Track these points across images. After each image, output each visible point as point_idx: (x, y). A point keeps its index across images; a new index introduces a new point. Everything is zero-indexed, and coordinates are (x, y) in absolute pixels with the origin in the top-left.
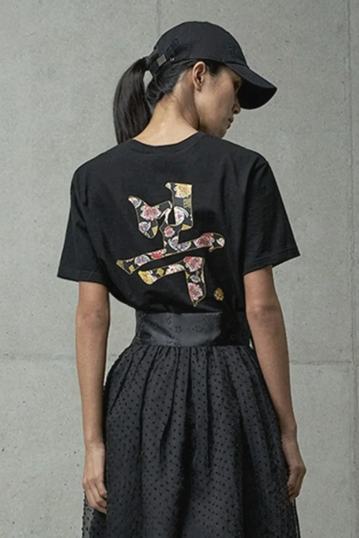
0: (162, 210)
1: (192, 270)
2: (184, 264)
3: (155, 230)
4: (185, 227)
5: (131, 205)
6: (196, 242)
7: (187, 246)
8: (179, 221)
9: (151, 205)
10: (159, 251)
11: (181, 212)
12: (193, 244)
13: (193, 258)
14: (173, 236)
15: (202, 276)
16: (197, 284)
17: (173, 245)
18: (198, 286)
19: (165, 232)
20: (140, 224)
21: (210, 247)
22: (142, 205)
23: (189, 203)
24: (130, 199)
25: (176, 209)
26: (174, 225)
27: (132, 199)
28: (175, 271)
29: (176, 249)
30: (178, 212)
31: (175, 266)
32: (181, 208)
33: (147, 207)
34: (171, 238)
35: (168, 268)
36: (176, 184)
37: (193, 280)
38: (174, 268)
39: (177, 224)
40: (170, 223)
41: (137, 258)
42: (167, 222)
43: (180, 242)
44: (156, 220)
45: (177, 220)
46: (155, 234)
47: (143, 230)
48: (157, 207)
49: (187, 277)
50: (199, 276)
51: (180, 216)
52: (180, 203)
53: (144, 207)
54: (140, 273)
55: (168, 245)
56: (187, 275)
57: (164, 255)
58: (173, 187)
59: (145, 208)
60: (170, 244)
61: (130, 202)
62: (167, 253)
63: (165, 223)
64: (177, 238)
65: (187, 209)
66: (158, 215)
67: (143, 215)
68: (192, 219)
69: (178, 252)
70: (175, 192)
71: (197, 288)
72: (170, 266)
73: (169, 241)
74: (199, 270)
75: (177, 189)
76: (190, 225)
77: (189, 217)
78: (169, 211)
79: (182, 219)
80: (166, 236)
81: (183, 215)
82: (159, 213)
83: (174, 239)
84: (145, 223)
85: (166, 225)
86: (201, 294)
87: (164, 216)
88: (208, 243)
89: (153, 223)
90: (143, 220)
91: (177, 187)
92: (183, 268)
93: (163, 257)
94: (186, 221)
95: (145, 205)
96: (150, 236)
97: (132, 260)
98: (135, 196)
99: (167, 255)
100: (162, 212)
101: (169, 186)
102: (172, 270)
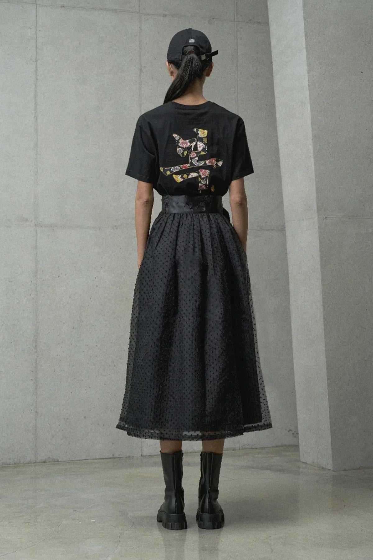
0: (191, 142)
1: (202, 177)
2: (198, 173)
3: (185, 153)
4: (203, 153)
5: (174, 138)
6: (207, 162)
7: (202, 163)
8: (200, 149)
9: (185, 139)
10: (187, 165)
11: (201, 145)
12: (205, 163)
13: (204, 170)
14: (195, 157)
15: (208, 180)
16: (204, 184)
17: (194, 162)
19: (191, 155)
20: (178, 149)
21: (214, 166)
22: (180, 139)
23: (205, 140)
24: (173, 135)
25: (198, 143)
27: (174, 135)
28: (194, 176)
29: (196, 164)
31: (194, 173)
34: (194, 158)
35: (190, 174)
36: (199, 129)
37: (202, 183)
40: (194, 150)
41: (173, 167)
43: (198, 161)
44: (186, 148)
45: (198, 149)
46: (185, 155)
47: (179, 153)
48: (188, 141)
50: (206, 180)
52: (201, 140)
53: (181, 140)
54: (174, 176)
56: (200, 179)
57: (189, 167)
58: (197, 131)
62: (190, 166)
64: (197, 158)
65: (205, 144)
66: (188, 145)
67: (180, 145)
68: (206, 149)
69: (197, 166)
72: (191, 173)
73: (193, 159)
74: (207, 177)
75: (199, 132)
76: (205, 152)
77: (205, 148)
78: (195, 143)
79: (201, 148)
80: (191, 157)
82: (189, 144)
83: (195, 159)
84: (180, 149)
87: (191, 146)
88: (213, 163)
89: (185, 149)
90: (179, 147)
91: (200, 131)
92: (198, 175)
93: (188, 168)
94: (203, 150)
95: (181, 139)
96: (183, 156)
97: (169, 168)
98: (176, 134)
99: (190, 167)
100: (191, 144)
101: (195, 130)
102: (192, 175)
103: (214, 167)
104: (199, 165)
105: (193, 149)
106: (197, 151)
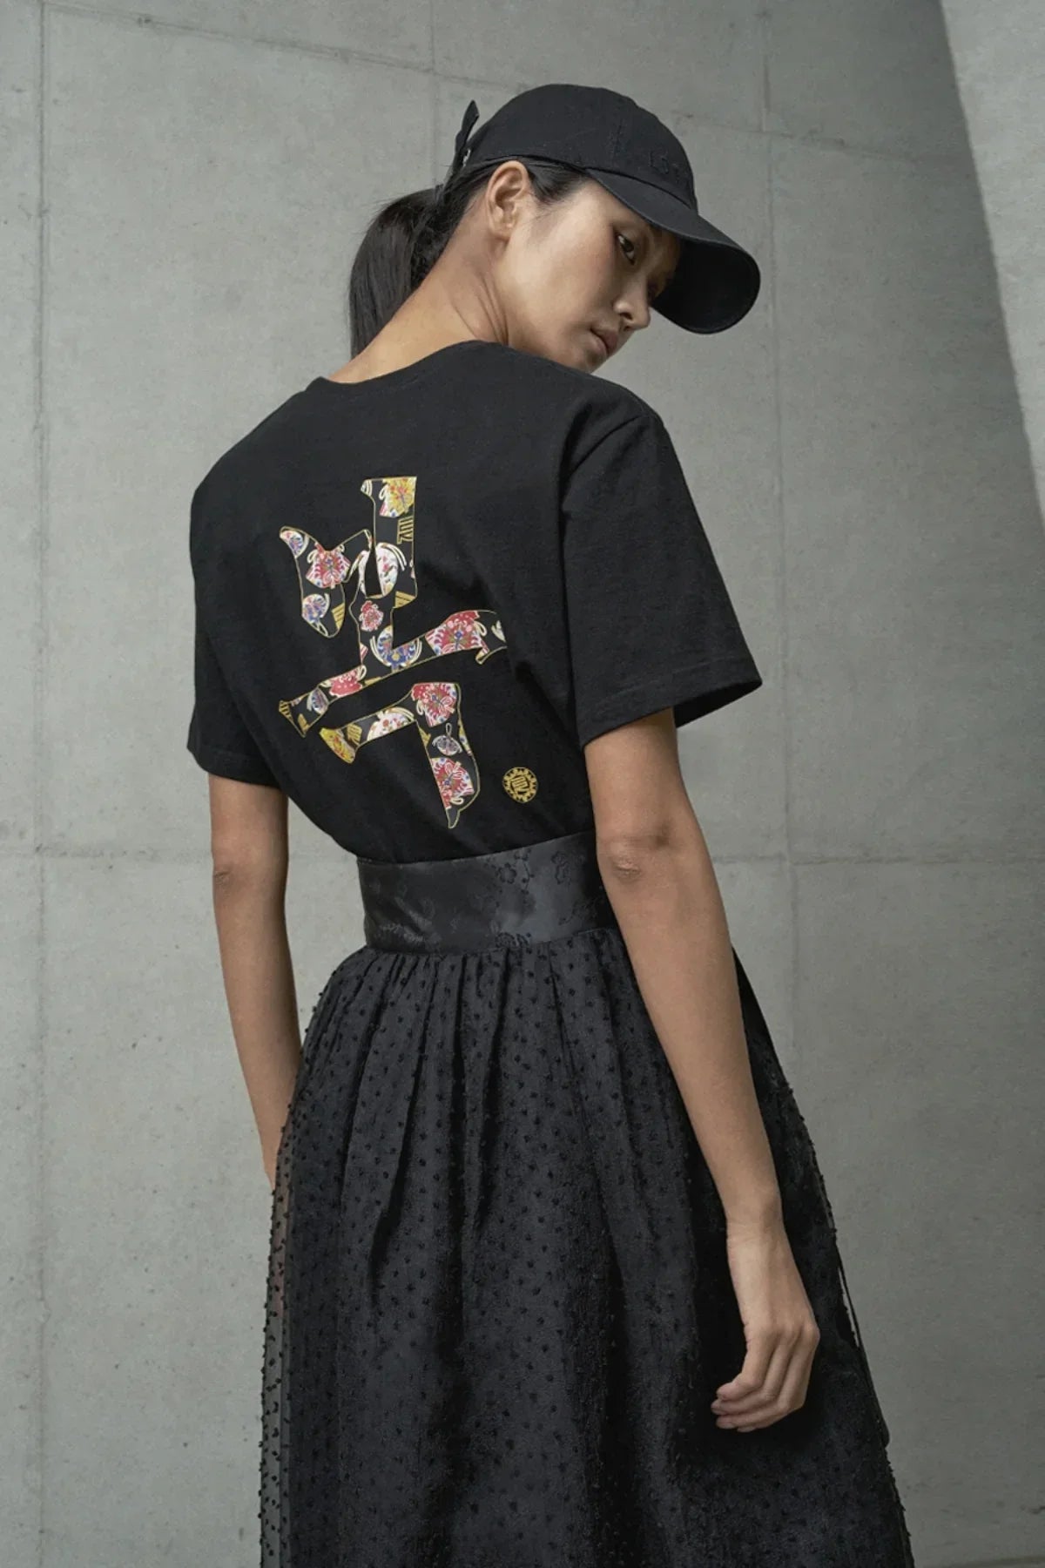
0: (351, 556)
1: (434, 721)
2: (411, 706)
3: (338, 614)
4: (403, 599)
5: (285, 550)
6: (433, 637)
7: (411, 655)
8: (387, 581)
9: (329, 546)
10: (352, 673)
11: (392, 556)
12: (427, 650)
13: (432, 686)
14: (381, 628)
15: (462, 735)
16: (454, 758)
17: (380, 651)
18: (458, 764)
19: (362, 617)
20: (305, 602)
21: (478, 650)
22: (311, 547)
23: (407, 530)
24: (283, 536)
25: (380, 551)
26: (379, 597)
27: (289, 535)
28: (395, 727)
29: (389, 664)
30: (385, 559)
31: (390, 712)
32: (390, 546)
33: (320, 551)
34: (376, 633)
35: (378, 719)
36: (384, 480)
37: (443, 751)
38: (390, 720)
39: (385, 593)
40: (369, 593)
41: (311, 694)
42: (363, 587)
43: (397, 642)
44: (341, 586)
45: (382, 580)
46: (339, 625)
47: (312, 618)
48: (340, 549)
49: (426, 743)
50: (455, 735)
51: (387, 569)
52: (387, 531)
53: (315, 552)
54: (325, 733)
55: (370, 653)
56: (425, 738)
57: (362, 682)
58: (378, 487)
59: (318, 556)
60: (375, 650)
61: (283, 542)
62: (367, 677)
63: (360, 592)
64: (388, 632)
65: (404, 547)
66: (344, 572)
67: (313, 577)
68: (413, 576)
69: (394, 671)
70: (381, 503)
71: (456, 770)
72: (380, 714)
73: (372, 641)
74: (452, 718)
75: (386, 494)
76: (413, 594)
77: (407, 567)
78: (366, 554)
79: (393, 574)
80: (365, 628)
81: (395, 564)
82: (345, 564)
83: (382, 635)
84: (316, 597)
85: (362, 599)
86: (468, 788)
87: (357, 571)
88: (469, 637)
89: (335, 595)
90: (313, 589)
91: (386, 487)
92: (411, 716)
93: (361, 687)
94: (402, 583)
95: (315, 548)
96: (329, 634)
97: (300, 699)
98: (295, 526)
99: (369, 682)
100: (352, 563)
101: (367, 487)
102: (386, 723)
103: (481, 654)
104: (403, 665)
105: (363, 590)
106: (380, 592)
